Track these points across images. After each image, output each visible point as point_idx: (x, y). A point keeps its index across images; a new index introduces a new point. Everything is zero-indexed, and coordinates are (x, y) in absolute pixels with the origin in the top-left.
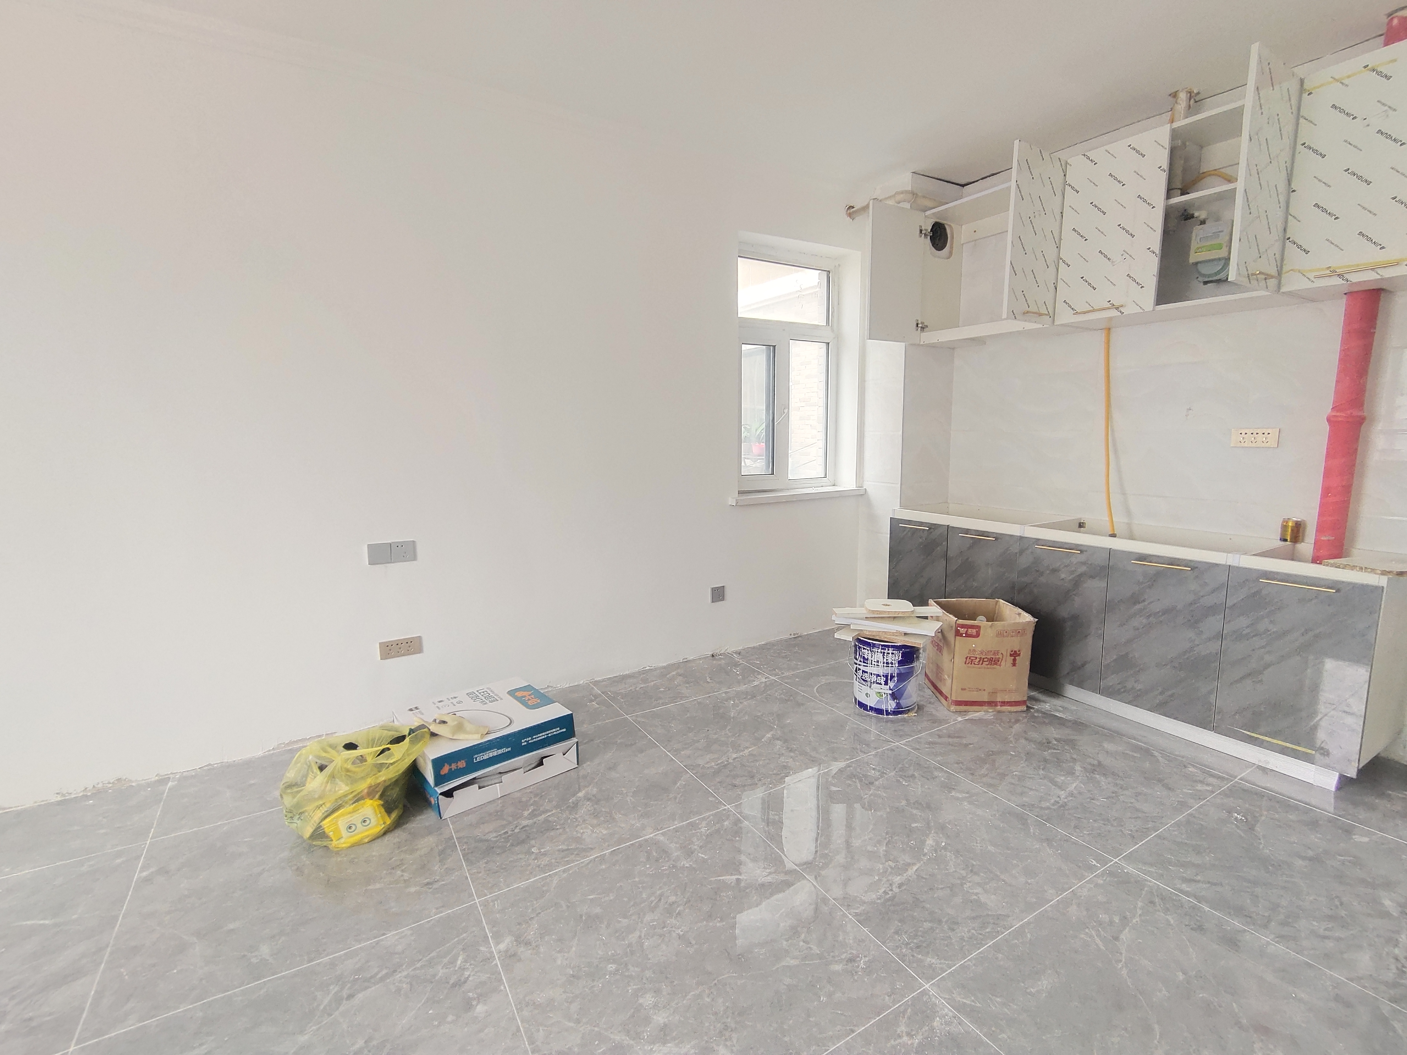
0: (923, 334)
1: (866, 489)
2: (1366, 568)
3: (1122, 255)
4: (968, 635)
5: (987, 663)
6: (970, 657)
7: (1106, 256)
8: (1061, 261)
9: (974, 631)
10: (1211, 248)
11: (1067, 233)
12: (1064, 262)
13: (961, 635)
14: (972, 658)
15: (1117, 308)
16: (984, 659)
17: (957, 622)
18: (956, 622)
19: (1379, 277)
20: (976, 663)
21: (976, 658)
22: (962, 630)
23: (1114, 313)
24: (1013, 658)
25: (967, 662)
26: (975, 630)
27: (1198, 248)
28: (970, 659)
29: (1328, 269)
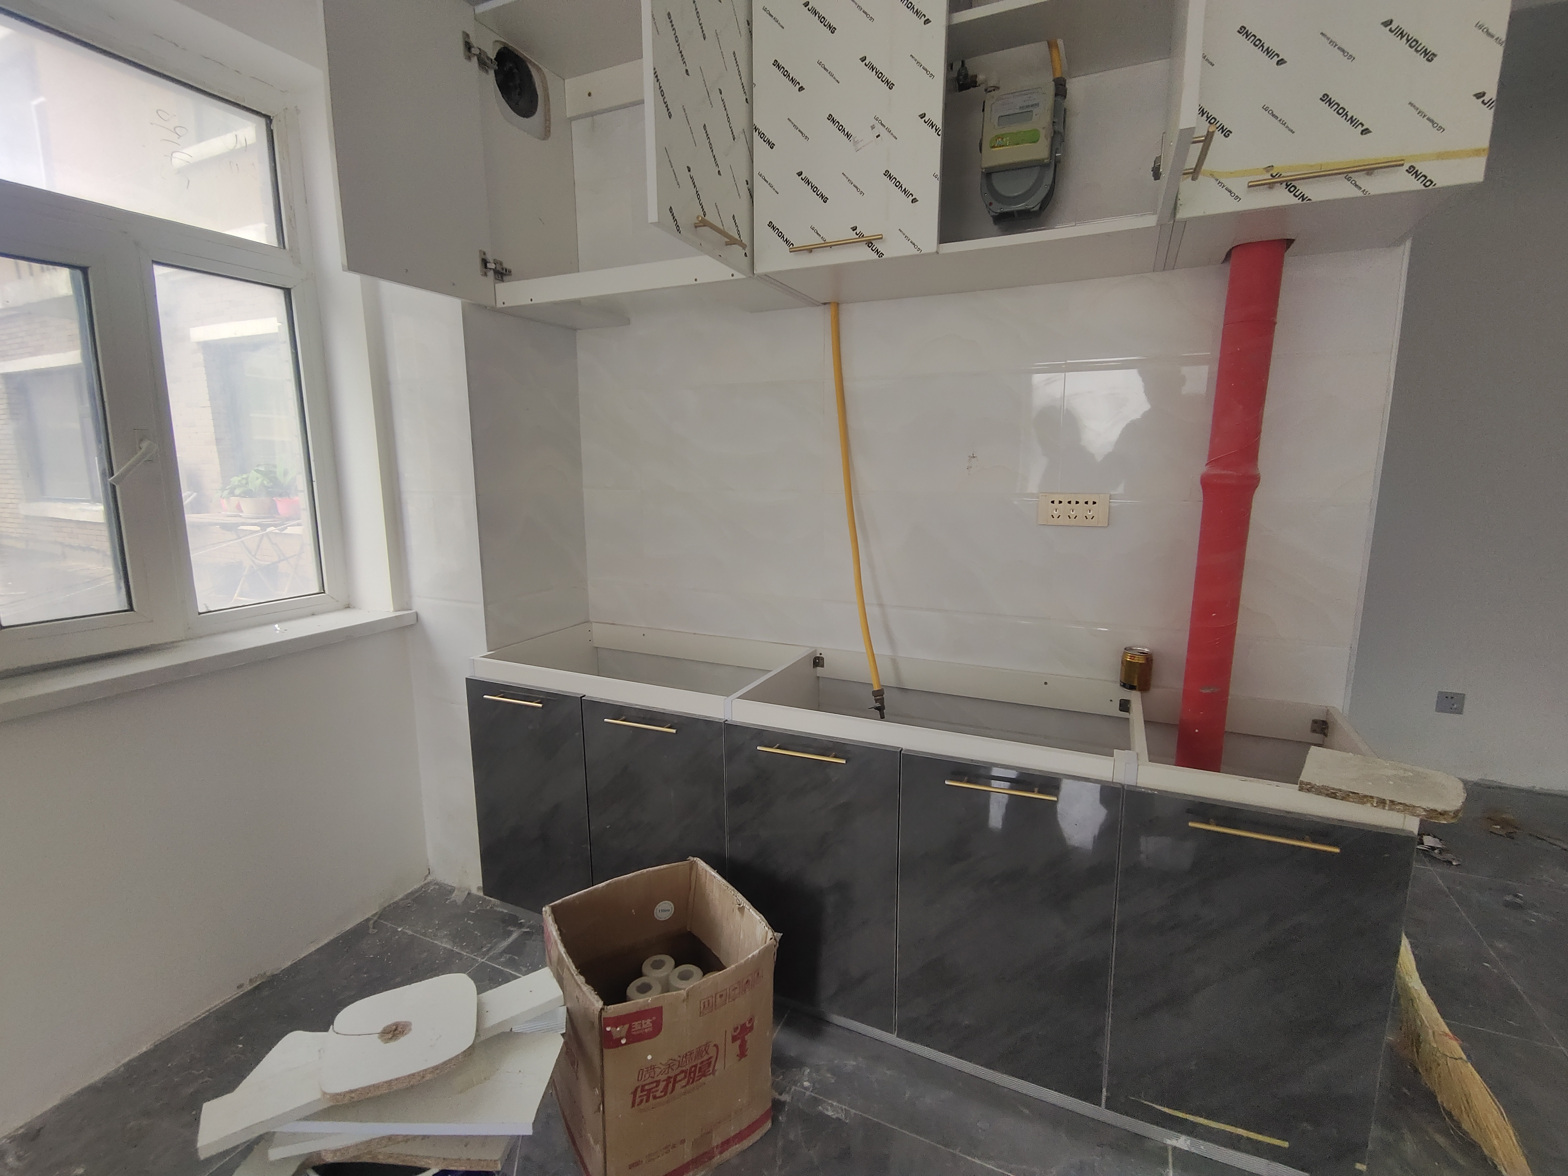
0: (501, 287)
1: (417, 614)
2: (1392, 802)
3: (873, 127)
4: (632, 1038)
5: (684, 1083)
6: (643, 1086)
7: (841, 129)
8: (756, 134)
9: (647, 1024)
10: (1017, 140)
11: (764, 72)
12: (762, 135)
13: (617, 1043)
14: (647, 1087)
15: (870, 244)
16: (676, 1076)
17: (604, 1015)
18: (600, 1016)
19: (1359, 194)
20: (658, 1094)
21: (658, 1082)
22: (618, 1031)
23: (865, 254)
24: (738, 1042)
25: (638, 1100)
26: (649, 1021)
27: (998, 137)
28: (642, 1091)
29: (1268, 171)
